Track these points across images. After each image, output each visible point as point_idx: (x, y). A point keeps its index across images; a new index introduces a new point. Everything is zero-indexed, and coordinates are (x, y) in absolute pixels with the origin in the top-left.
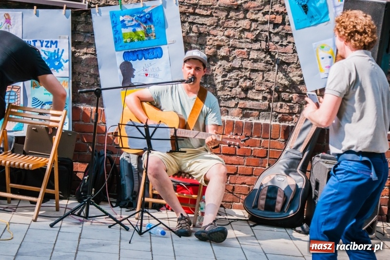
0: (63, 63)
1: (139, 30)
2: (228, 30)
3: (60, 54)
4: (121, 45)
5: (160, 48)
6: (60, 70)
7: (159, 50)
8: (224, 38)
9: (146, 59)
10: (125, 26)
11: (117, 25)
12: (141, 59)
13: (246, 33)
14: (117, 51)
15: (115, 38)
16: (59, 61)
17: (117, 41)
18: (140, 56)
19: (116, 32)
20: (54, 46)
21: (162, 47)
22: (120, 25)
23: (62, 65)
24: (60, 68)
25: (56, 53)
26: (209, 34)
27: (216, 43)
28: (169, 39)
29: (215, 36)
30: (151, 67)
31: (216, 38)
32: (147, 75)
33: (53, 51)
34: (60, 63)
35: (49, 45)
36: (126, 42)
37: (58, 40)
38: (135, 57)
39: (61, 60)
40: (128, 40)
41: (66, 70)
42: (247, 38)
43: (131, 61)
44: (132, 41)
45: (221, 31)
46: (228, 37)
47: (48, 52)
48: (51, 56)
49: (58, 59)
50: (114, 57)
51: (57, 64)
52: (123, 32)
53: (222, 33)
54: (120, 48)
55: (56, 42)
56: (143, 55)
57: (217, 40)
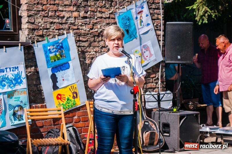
0: (23, 80)
1: (57, 54)
2: (96, 48)
3: (20, 74)
4: (50, 64)
5: (68, 63)
6: (21, 84)
7: (67, 64)
8: (94, 53)
9: (62, 70)
10: (51, 53)
11: (47, 52)
12: (59, 71)
13: (104, 49)
14: (48, 68)
15: (47, 60)
16: (20, 79)
17: (48, 62)
18: (59, 69)
19: (47, 57)
20: (17, 70)
21: (69, 62)
22: (48, 52)
23: (22, 81)
24: (21, 83)
25: (18, 74)
26: (87, 52)
27: (91, 56)
28: (72, 57)
29: (90, 52)
30: (65, 75)
31: (91, 53)
32: (63, 80)
33: (16, 73)
34: (21, 80)
35: (14, 70)
36: (52, 62)
37: (18, 66)
38: (57, 70)
39: (21, 78)
40: (53, 61)
41: (24, 84)
42: (104, 52)
43: (55, 73)
44: (55, 61)
45: (93, 49)
46: (96, 52)
47: (14, 74)
48: (16, 77)
49: (20, 78)
50: (47, 71)
51: (19, 81)
52: (50, 56)
53: (93, 50)
54: (49, 66)
55: (18, 67)
56: (61, 68)
57: (91, 55)
